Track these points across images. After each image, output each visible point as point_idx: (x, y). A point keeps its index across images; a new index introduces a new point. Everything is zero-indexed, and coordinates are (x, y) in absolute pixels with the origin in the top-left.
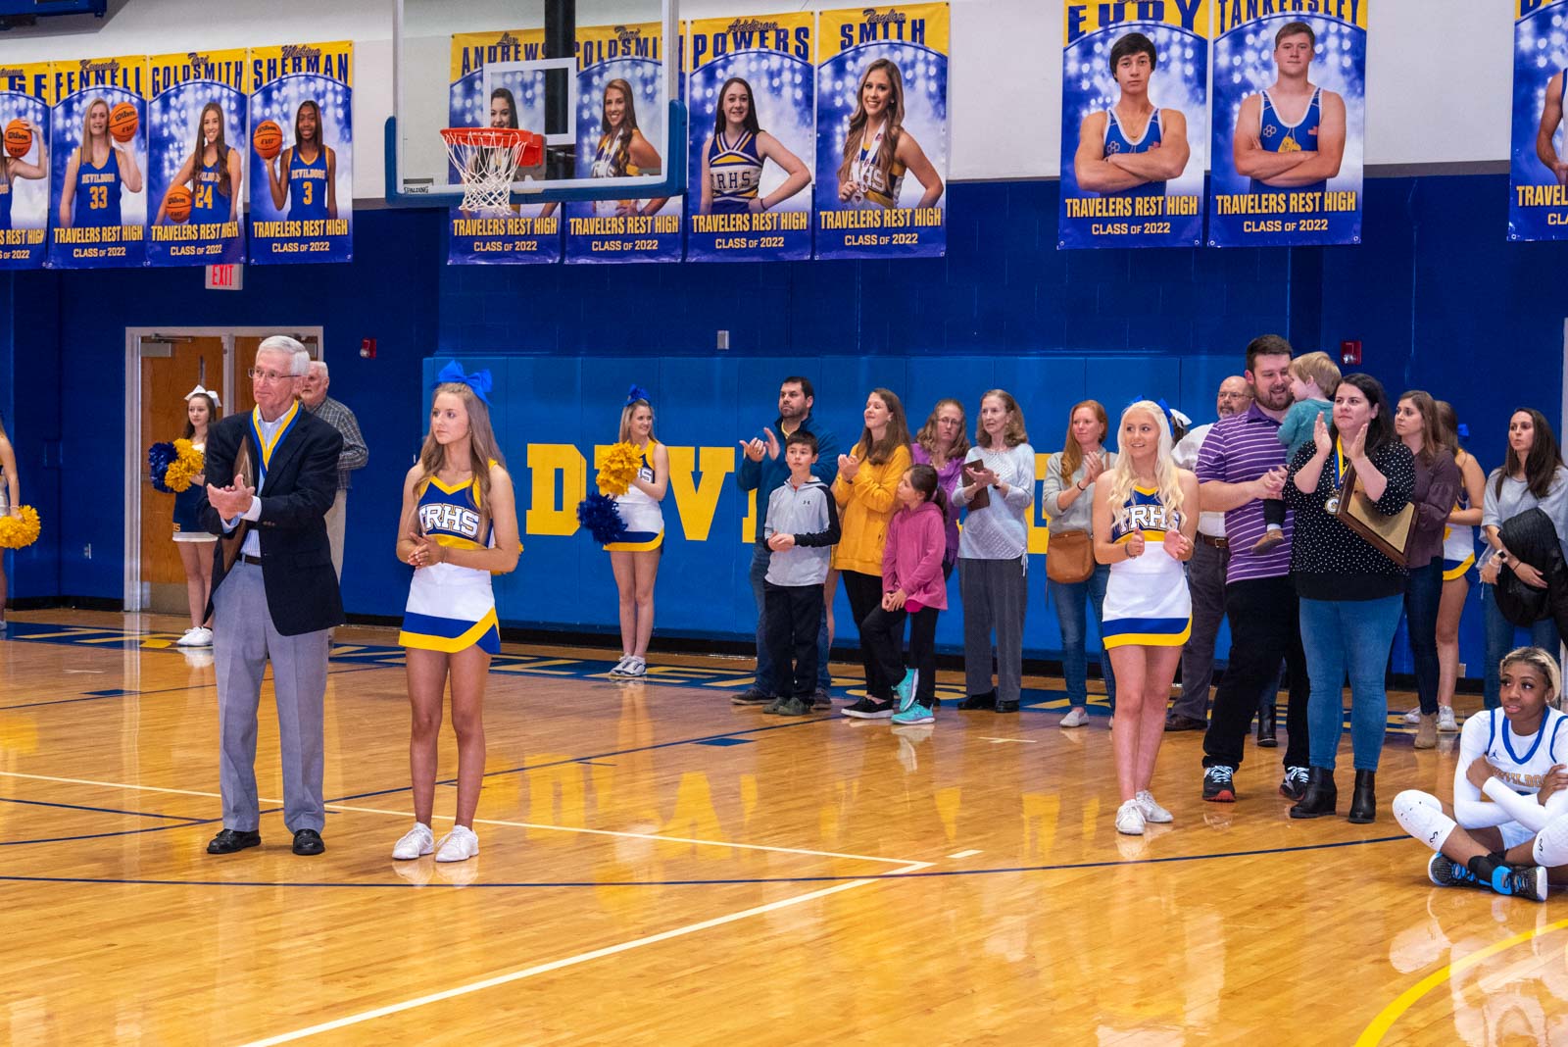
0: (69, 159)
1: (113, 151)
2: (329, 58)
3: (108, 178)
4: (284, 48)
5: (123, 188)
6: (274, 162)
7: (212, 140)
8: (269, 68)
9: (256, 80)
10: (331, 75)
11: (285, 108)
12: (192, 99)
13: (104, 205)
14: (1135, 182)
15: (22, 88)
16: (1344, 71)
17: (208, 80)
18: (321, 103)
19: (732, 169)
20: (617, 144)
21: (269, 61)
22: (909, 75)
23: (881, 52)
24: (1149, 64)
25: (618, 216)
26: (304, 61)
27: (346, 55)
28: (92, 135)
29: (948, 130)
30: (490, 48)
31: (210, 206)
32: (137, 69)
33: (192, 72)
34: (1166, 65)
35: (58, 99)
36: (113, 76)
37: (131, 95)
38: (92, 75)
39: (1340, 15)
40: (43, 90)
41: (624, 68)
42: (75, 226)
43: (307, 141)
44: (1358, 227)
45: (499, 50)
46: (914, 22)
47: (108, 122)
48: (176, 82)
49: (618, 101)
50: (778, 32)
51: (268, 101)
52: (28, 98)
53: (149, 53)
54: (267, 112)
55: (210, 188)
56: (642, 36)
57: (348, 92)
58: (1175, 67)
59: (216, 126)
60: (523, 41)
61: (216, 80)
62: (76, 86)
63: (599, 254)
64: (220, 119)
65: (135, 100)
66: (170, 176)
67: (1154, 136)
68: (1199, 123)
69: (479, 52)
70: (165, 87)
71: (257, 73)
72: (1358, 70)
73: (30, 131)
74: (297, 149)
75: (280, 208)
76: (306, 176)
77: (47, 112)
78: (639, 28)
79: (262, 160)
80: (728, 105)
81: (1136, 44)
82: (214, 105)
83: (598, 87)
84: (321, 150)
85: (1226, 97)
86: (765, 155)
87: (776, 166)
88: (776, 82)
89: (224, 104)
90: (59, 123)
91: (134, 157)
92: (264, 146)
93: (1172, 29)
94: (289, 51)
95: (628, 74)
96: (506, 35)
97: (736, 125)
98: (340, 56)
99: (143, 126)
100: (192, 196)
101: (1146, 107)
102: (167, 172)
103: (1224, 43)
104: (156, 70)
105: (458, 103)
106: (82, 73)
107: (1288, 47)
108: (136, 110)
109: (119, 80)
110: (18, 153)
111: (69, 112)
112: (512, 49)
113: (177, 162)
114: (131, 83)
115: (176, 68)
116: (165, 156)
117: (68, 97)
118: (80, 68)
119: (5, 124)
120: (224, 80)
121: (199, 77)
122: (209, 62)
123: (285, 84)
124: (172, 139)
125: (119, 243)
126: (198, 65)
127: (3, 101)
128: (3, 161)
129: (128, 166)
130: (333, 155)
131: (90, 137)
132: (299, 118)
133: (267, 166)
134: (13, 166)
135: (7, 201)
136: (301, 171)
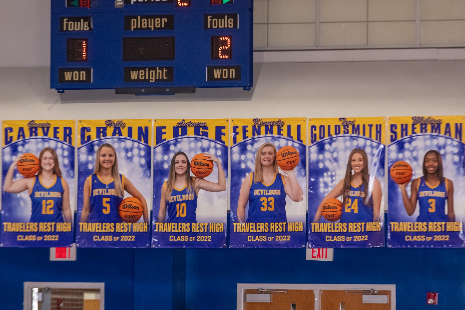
0: (243, 180)
1: (279, 176)
2: (448, 125)
3: (277, 192)
5: (287, 198)
6: (406, 186)
7: (358, 171)
8: (402, 130)
9: (392, 136)
10: (450, 135)
11: (415, 154)
12: (342, 147)
13: (273, 209)
15: (206, 134)
17: (354, 135)
18: (442, 152)
21: (402, 125)
26: (429, 127)
27: (461, 124)
28: (262, 165)
31: (356, 212)
32: (299, 127)
33: (342, 129)
35: (235, 142)
36: (279, 130)
38: (263, 129)
40: (223, 136)
42: (249, 221)
43: (433, 174)
47: (275, 158)
48: (329, 135)
51: (401, 147)
52: (210, 141)
53: (308, 117)
54: (400, 156)
55: (356, 201)
57: (462, 147)
59: (361, 163)
61: (361, 135)
62: (249, 134)
64: (365, 158)
65: (296, 145)
66: (325, 193)
70: (321, 138)
71: (392, 131)
73: (212, 161)
74: (424, 179)
75: (411, 213)
76: (432, 195)
77: (225, 150)
79: (397, 185)
82: (360, 150)
84: (442, 180)
89: (368, 150)
90: (236, 157)
91: (296, 181)
92: (398, 176)
94: (416, 120)
98: (456, 124)
99: (303, 162)
100: (342, 205)
102: (322, 190)
104: (314, 127)
106: (254, 127)
108: (298, 151)
109: (284, 132)
110: (201, 175)
111: (243, 149)
113: (330, 184)
114: (294, 133)
115: (329, 126)
116: (321, 180)
117: (243, 141)
118: (253, 123)
119: (191, 156)
120: (367, 135)
121: (348, 133)
122: (356, 124)
123: (414, 140)
124: (326, 170)
125: (286, 233)
126: (348, 126)
127: (190, 142)
128: (190, 180)
129: (291, 186)
130: (451, 184)
131: (261, 166)
132: (425, 160)
133: (400, 189)
134: (198, 183)
135: (192, 205)
136: (427, 192)
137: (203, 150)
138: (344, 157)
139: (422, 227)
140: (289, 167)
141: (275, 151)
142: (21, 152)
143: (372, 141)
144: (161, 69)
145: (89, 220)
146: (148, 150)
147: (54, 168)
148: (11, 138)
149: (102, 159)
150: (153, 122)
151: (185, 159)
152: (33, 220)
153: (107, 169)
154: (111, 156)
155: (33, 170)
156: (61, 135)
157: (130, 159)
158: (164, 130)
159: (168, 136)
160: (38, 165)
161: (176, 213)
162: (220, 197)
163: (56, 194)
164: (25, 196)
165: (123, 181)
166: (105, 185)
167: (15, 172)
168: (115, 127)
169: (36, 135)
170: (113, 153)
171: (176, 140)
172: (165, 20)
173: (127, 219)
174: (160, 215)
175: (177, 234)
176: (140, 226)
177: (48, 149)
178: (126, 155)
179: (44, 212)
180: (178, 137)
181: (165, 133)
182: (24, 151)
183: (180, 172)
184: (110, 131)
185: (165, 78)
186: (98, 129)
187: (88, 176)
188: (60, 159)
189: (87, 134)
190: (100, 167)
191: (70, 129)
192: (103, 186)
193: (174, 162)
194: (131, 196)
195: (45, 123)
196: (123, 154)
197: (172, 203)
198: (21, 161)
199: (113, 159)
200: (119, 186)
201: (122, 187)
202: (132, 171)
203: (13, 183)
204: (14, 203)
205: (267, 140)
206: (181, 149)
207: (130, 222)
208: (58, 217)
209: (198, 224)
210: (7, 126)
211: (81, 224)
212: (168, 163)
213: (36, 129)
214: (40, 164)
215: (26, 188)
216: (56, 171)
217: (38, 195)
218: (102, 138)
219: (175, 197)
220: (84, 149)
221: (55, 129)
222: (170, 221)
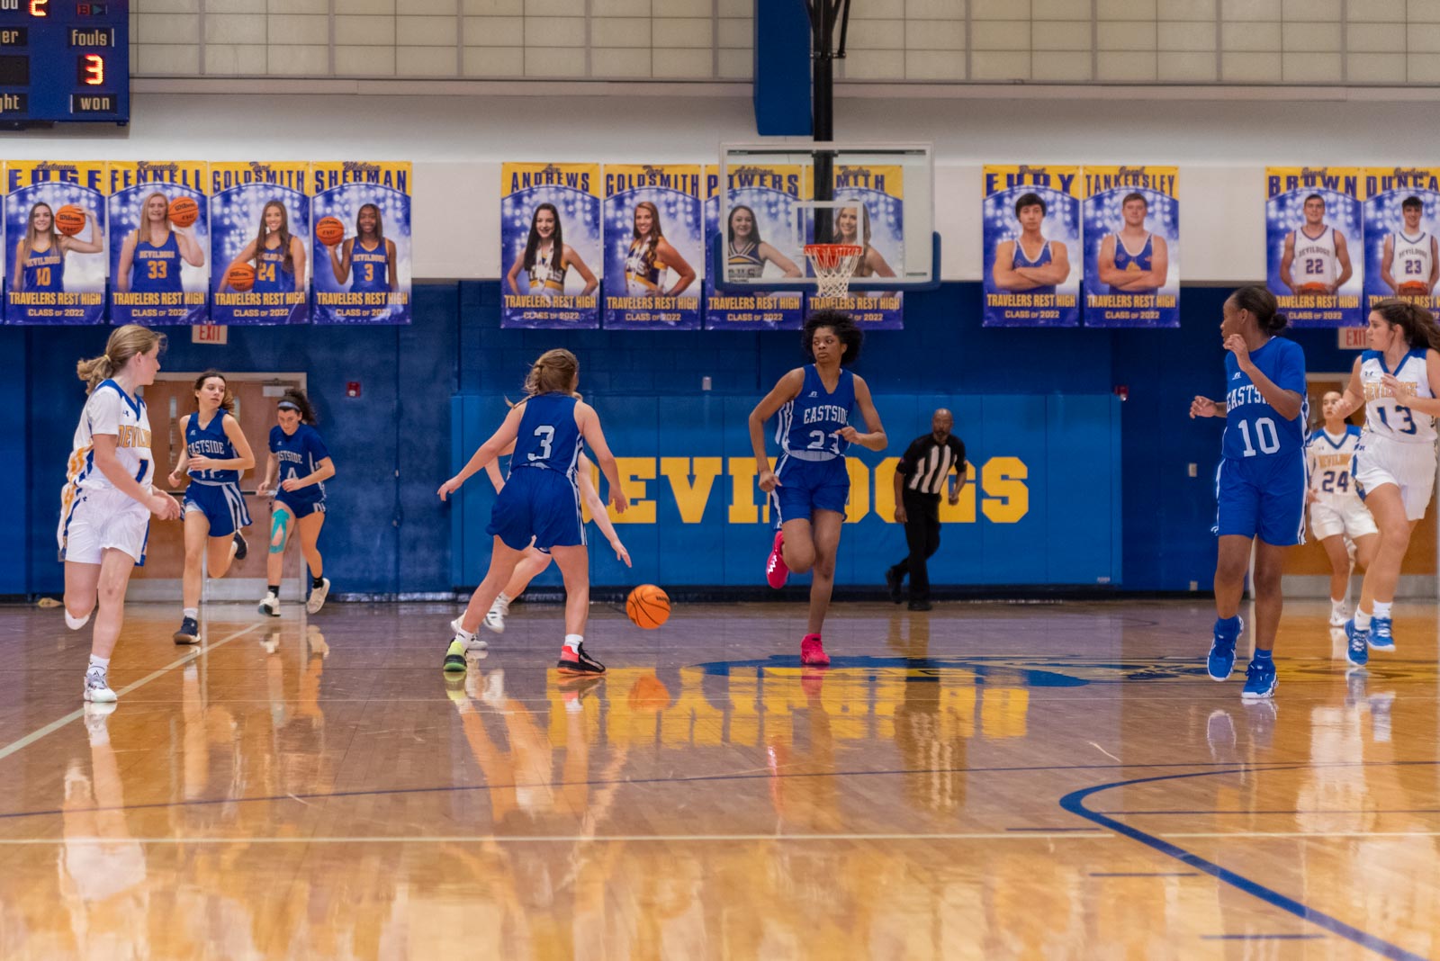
0: (125, 239)
1: (172, 234)
2: (388, 173)
3: (170, 254)
4: (345, 164)
5: (183, 263)
6: (335, 248)
7: (274, 229)
8: (331, 178)
9: (317, 186)
10: (391, 185)
11: (347, 208)
12: (253, 199)
13: (164, 276)
14: (1034, 285)
15: (75, 180)
16: (1166, 224)
17: (270, 184)
18: (381, 206)
19: (740, 267)
20: (646, 247)
21: (330, 172)
22: (874, 210)
23: (853, 194)
24: (1041, 213)
25: (647, 297)
26: (364, 175)
27: (404, 172)
28: (149, 220)
29: (903, 247)
30: (536, 174)
31: (272, 279)
32: (197, 173)
33: (254, 176)
34: (1053, 214)
35: (113, 190)
36: (172, 176)
37: (190, 190)
38: (150, 174)
39: (1162, 191)
40: (97, 183)
41: (651, 194)
42: (133, 290)
43: (369, 234)
44: (1177, 315)
45: (544, 176)
46: (877, 177)
47: (167, 211)
48: (237, 183)
49: (647, 217)
50: (774, 177)
51: (329, 199)
52: (81, 188)
53: (208, 160)
54: (328, 210)
55: (272, 267)
56: (665, 173)
57: (407, 201)
58: (1059, 216)
59: (279, 218)
60: (564, 171)
61: (278, 183)
62: (133, 181)
63: (632, 323)
64: (283, 213)
65: (194, 195)
66: (232, 255)
67: (1046, 257)
68: (1074, 250)
69: (526, 179)
70: (226, 186)
71: (318, 179)
72: (1174, 223)
73: (83, 215)
74: (358, 240)
75: (342, 280)
76: (369, 260)
77: (101, 200)
78: (663, 167)
80: (735, 224)
81: (1031, 200)
83: (629, 206)
84: (381, 242)
85: (1091, 234)
86: (766, 258)
87: (774, 266)
88: (773, 210)
89: (287, 203)
90: (114, 207)
91: (195, 240)
92: (326, 235)
93: (1056, 192)
94: (348, 166)
95: (654, 199)
96: (550, 165)
97: (743, 238)
98: (399, 172)
99: (204, 218)
100: (255, 272)
101: (1039, 239)
102: (228, 251)
103: (1090, 203)
104: (216, 173)
105: (508, 212)
106: (139, 171)
107: (1130, 207)
108: (197, 203)
109: (178, 178)
110: (69, 232)
111: (125, 199)
112: (555, 176)
113: (238, 245)
114: (191, 181)
115: (237, 173)
116: (227, 239)
117: (124, 189)
118: (138, 167)
119: (56, 208)
120: (286, 184)
121: (261, 180)
122: (271, 169)
123: (346, 190)
124: (233, 226)
125: (180, 306)
126: (260, 172)
127: (54, 190)
128: (54, 238)
129: (188, 246)
130: (393, 245)
131: (148, 222)
132: (360, 216)
133: (329, 251)
134: (65, 242)
135: (57, 270)
136: (362, 256)
137: (72, 200)
138: (256, 211)
139: (356, 298)
140: (184, 223)
141: (166, 203)
143: (292, 191)
144: (10, 96)
150: (4, 164)
151: (47, 211)
158: (18, 174)
159: (25, 182)
161: (37, 281)
162: (95, 260)
171: (36, 187)
172: (15, 33)
174: (16, 282)
175: (38, 307)
180: (38, 184)
181: (20, 178)
183: (41, 228)
185: (16, 107)
193: (32, 215)
197: (31, 268)
205: (156, 189)
212: (25, 217)
219: (35, 260)
222: (28, 290)
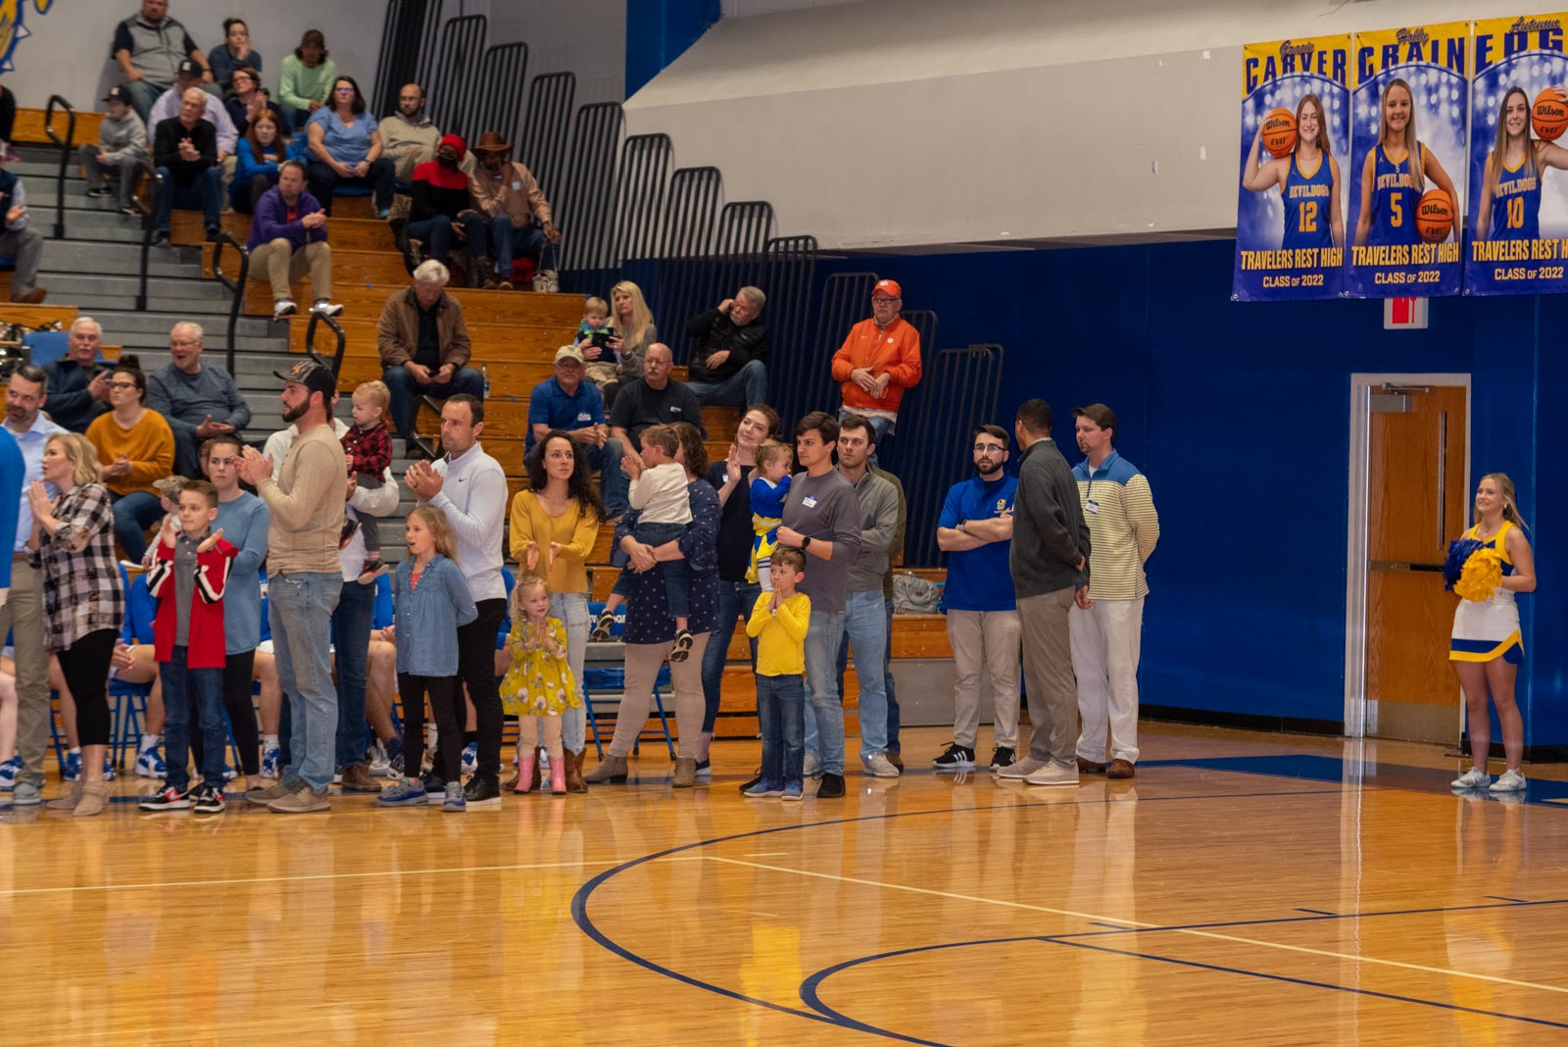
15: (1558, 45)
52: (1565, 58)
119: (1533, 95)
127: (1532, 64)
128: (1530, 147)
134: (1544, 152)
135: (1533, 199)
142: (1270, 107)
145: (1371, 240)
146: (1463, 86)
147: (1318, 136)
148: (1255, 78)
149: (1390, 111)
150: (1472, 26)
151: (1523, 102)
152: (1286, 246)
153: (1397, 132)
154: (1404, 104)
155: (1287, 142)
156: (1328, 68)
157: (1434, 108)
158: (1489, 43)
159: (1496, 55)
160: (1294, 133)
161: (1507, 221)
163: (1320, 190)
164: (1274, 195)
165: (1423, 156)
166: (1394, 167)
167: (1262, 147)
168: (1411, 44)
169: (1292, 70)
170: (1408, 98)
171: (1509, 62)
173: (1428, 236)
174: (1480, 224)
175: (1507, 265)
176: (1448, 251)
177: (1309, 97)
178: (1429, 101)
179: (1301, 229)
180: (1514, 56)
181: (1491, 48)
182: (1274, 104)
183: (1514, 131)
184: (1404, 50)
186: (1386, 49)
187: (1370, 149)
188: (1327, 116)
189: (1370, 60)
190: (1387, 128)
191: (1343, 52)
192: (1390, 169)
193: (1505, 110)
194: (1437, 188)
195: (1306, 44)
196: (1423, 99)
197: (1501, 199)
198: (1269, 125)
199: (1407, 110)
200: (1416, 168)
201: (1421, 169)
202: (1436, 135)
203: (1258, 170)
204: (1259, 211)
206: (1516, 81)
207: (1434, 242)
208: (1323, 239)
209: (1541, 241)
210: (1250, 56)
211: (1355, 249)
212: (1495, 114)
213: (1293, 58)
214: (1297, 129)
215: (1277, 180)
216: (1321, 144)
217: (1295, 192)
218: (1392, 67)
219: (1505, 185)
220: (1363, 94)
221: (1321, 54)
222: (1496, 237)
